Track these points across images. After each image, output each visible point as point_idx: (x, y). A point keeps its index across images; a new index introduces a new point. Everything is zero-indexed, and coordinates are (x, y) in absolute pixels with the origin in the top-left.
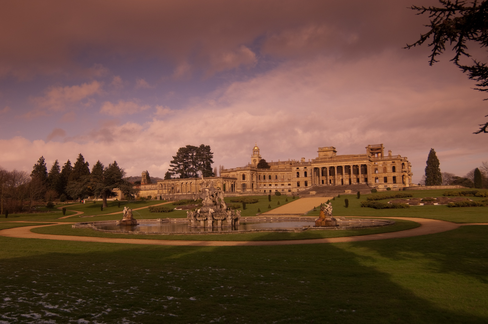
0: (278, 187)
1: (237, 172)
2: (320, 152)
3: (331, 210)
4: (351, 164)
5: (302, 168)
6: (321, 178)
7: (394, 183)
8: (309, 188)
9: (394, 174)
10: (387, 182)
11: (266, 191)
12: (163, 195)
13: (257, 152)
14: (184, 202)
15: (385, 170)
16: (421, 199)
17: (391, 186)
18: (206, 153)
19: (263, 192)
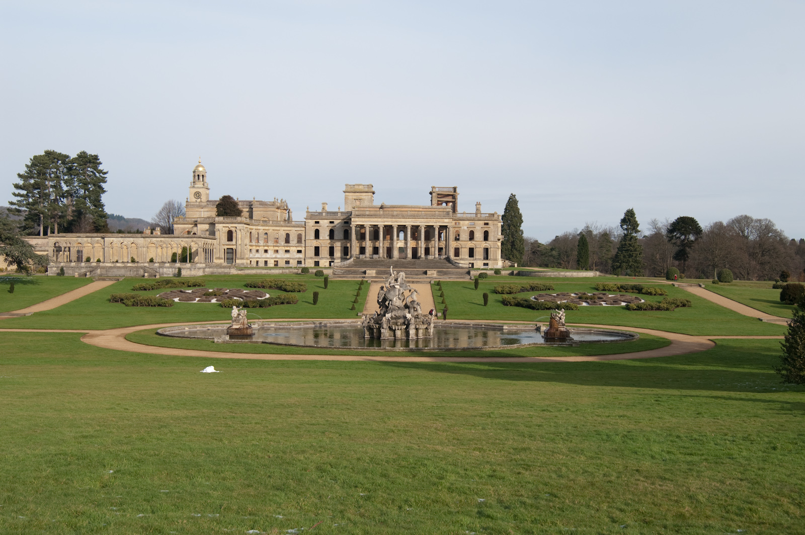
0: (278, 256)
1: (217, 225)
2: (349, 192)
3: (564, 318)
4: (422, 223)
5: (324, 223)
6: (368, 245)
7: (484, 259)
8: (349, 262)
9: (485, 244)
10: (473, 257)
11: (259, 263)
12: (62, 264)
13: (202, 177)
14: (154, 285)
15: (472, 236)
16: (573, 295)
17: (479, 264)
18: (92, 172)
19: (254, 264)
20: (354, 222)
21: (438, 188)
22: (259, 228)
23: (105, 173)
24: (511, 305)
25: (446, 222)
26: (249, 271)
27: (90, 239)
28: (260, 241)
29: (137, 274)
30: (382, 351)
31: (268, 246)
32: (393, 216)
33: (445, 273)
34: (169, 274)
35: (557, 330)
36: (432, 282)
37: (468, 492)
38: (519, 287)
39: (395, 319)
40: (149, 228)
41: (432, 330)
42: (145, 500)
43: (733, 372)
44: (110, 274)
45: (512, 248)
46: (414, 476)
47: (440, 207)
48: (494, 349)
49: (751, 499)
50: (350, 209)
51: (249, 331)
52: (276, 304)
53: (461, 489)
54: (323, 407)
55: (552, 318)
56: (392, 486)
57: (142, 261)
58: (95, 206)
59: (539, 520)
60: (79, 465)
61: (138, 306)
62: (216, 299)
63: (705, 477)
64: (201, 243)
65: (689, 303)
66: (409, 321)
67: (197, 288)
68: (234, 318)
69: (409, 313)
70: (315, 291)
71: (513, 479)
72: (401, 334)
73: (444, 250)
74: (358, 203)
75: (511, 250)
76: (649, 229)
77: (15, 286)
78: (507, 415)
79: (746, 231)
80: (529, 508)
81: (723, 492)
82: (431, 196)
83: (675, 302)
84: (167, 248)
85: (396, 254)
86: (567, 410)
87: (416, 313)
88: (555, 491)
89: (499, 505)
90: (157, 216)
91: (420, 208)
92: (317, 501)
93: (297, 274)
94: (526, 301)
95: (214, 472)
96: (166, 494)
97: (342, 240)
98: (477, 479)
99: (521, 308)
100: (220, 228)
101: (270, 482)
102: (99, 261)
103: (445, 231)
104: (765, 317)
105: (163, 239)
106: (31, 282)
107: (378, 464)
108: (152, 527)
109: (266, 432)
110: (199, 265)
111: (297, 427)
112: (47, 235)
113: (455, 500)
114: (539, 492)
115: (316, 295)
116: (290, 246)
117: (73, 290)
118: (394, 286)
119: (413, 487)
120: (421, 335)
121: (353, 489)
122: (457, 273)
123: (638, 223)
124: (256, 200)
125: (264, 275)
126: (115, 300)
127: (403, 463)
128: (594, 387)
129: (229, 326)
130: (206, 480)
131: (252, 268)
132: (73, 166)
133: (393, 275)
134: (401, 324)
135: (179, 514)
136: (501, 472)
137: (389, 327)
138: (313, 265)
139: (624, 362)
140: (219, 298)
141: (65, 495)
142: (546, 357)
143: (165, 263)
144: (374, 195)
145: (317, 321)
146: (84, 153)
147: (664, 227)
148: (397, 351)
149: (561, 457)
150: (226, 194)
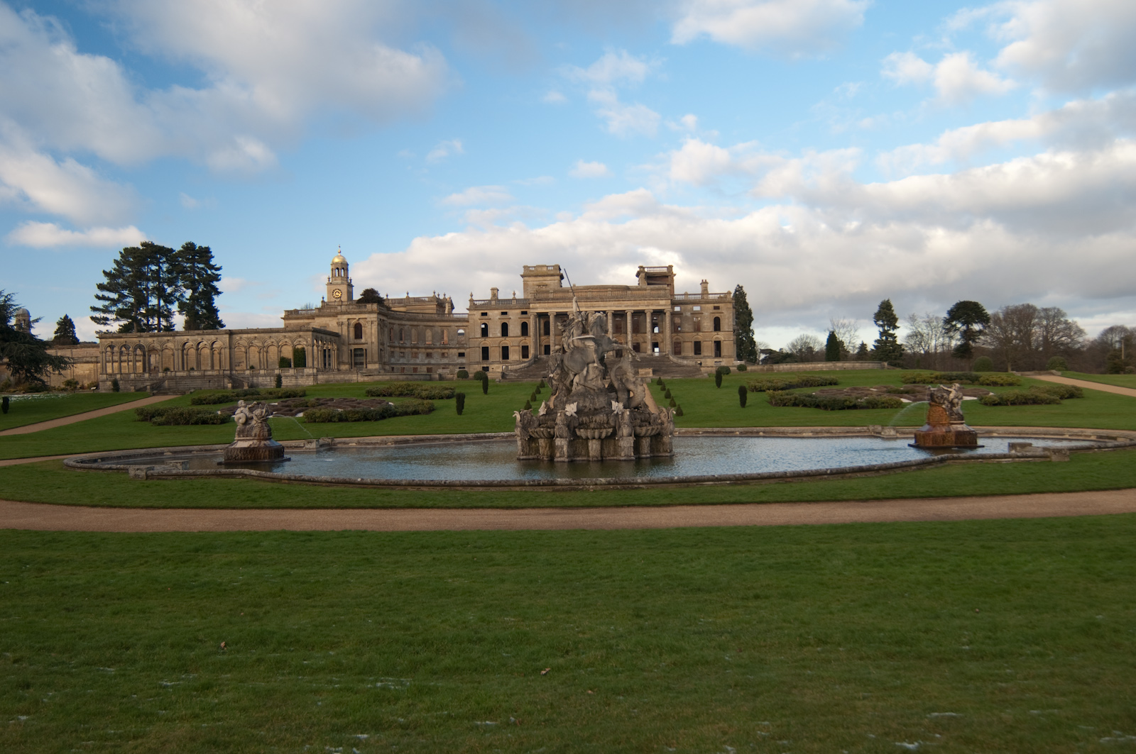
0: (433, 361)
1: (339, 317)
2: (529, 276)
4: (628, 306)
5: (495, 315)
6: (554, 340)
7: (715, 355)
8: (527, 364)
9: (716, 336)
10: (700, 354)
12: (118, 376)
13: (342, 271)
15: (697, 326)
16: (874, 390)
17: (709, 363)
20: (533, 309)
21: (648, 267)
22: (404, 322)
23: (219, 269)
24: (785, 405)
25: (661, 305)
26: (380, 377)
28: (406, 342)
29: (219, 386)
31: (418, 348)
32: (588, 300)
33: (665, 372)
35: (949, 430)
36: (650, 382)
39: (585, 414)
44: (178, 386)
50: (528, 295)
58: (206, 310)
61: (170, 424)
65: (1080, 392)
67: (291, 399)
68: (238, 426)
69: (617, 401)
72: (602, 448)
73: (660, 345)
82: (638, 276)
87: (633, 403)
97: (519, 336)
100: (344, 321)
103: (659, 318)
110: (307, 371)
115: (459, 399)
116: (448, 348)
118: (581, 340)
120: (646, 450)
122: (682, 372)
123: (897, 317)
124: (411, 296)
126: (143, 417)
132: (178, 261)
133: (579, 319)
134: (599, 425)
137: (574, 434)
143: (261, 369)
144: (562, 279)
146: (191, 244)
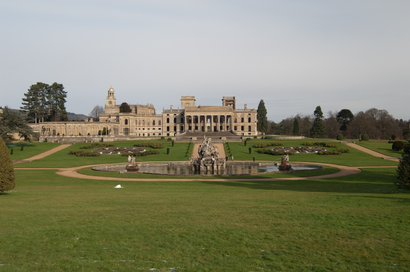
0: (150, 131)
2: (183, 100)
3: (288, 159)
4: (219, 114)
5: (172, 115)
6: (193, 125)
7: (249, 131)
8: (183, 133)
9: (249, 124)
10: (243, 130)
11: (140, 135)
12: (46, 137)
13: (112, 94)
14: (90, 146)
15: (243, 120)
16: (292, 148)
17: (246, 134)
18: (59, 92)
19: (138, 135)
20: (186, 114)
21: (226, 97)
22: (140, 118)
23: (66, 93)
24: (262, 153)
25: (230, 113)
26: (136, 139)
27: (59, 124)
28: (141, 124)
29: (82, 141)
30: (201, 176)
31: (145, 127)
32: (204, 111)
33: (230, 138)
34: (97, 141)
35: (285, 165)
36: (224, 143)
37: (256, 247)
38: (266, 145)
39: (207, 161)
40: (87, 119)
41: (225, 166)
42: (96, 253)
43: (371, 184)
44: (69, 141)
45: (262, 126)
46: (228, 239)
47: (227, 106)
48: (254, 175)
49: (397, 248)
50: (184, 108)
51: (137, 168)
52: (149, 154)
53: (252, 245)
54: (176, 204)
55: (282, 159)
56: (218, 244)
57: (84, 135)
58: (61, 108)
59: (294, 261)
60: (62, 235)
61: (83, 156)
62: (120, 152)
63: (371, 237)
64: (113, 125)
65: (348, 151)
66: (213, 162)
67: (111, 147)
68: (129, 162)
69: (214, 158)
70: (168, 148)
71: (277, 240)
72: (210, 168)
73: (229, 127)
74: (187, 105)
75: (262, 127)
76: (328, 116)
77: (23, 147)
78: (266, 207)
79: (375, 116)
80: (287, 255)
81: (382, 245)
82: (222, 101)
83: (341, 150)
84: (96, 128)
85: (206, 129)
86: (295, 204)
87: (217, 158)
88: (299, 246)
89: (272, 253)
90: (91, 113)
91: (217, 107)
92: (181, 252)
93: (159, 140)
94: (269, 151)
95: (129, 238)
96: (107, 250)
97: (180, 123)
98: (258, 240)
99: (267, 154)
100: (121, 118)
101: (157, 243)
102: (63, 135)
103: (229, 118)
104: (385, 157)
105: (94, 124)
106: (31, 146)
107: (209, 233)
108: (103, 268)
109: (151, 217)
110: (111, 136)
111: (166, 215)
112: (38, 123)
113: (250, 251)
114: (291, 246)
115: (168, 150)
116: (155, 127)
117: (51, 149)
118: (206, 145)
119: (228, 244)
120: (219, 168)
121: (199, 246)
122: (236, 138)
123: (323, 113)
124: (138, 104)
125: (143, 141)
126: (72, 153)
127: (221, 232)
128: (305, 192)
129: (127, 165)
130: (126, 243)
131: (137, 137)
132: (51, 90)
133: (206, 140)
134: (210, 163)
135: (114, 261)
136: (270, 236)
137: (204, 165)
138: (166, 135)
139: (318, 180)
140: (122, 152)
141: (57, 251)
142: (280, 178)
143: (95, 135)
144: (195, 101)
145: (169, 162)
146: (56, 83)
147: (335, 114)
148: (208, 176)
149: (297, 228)
150: (124, 102)
